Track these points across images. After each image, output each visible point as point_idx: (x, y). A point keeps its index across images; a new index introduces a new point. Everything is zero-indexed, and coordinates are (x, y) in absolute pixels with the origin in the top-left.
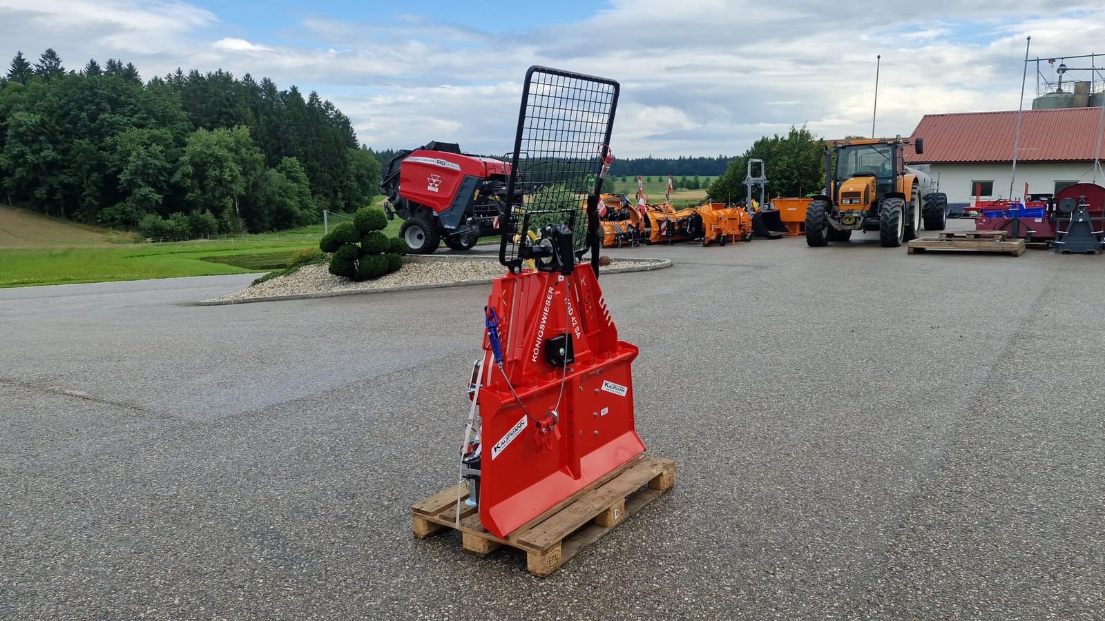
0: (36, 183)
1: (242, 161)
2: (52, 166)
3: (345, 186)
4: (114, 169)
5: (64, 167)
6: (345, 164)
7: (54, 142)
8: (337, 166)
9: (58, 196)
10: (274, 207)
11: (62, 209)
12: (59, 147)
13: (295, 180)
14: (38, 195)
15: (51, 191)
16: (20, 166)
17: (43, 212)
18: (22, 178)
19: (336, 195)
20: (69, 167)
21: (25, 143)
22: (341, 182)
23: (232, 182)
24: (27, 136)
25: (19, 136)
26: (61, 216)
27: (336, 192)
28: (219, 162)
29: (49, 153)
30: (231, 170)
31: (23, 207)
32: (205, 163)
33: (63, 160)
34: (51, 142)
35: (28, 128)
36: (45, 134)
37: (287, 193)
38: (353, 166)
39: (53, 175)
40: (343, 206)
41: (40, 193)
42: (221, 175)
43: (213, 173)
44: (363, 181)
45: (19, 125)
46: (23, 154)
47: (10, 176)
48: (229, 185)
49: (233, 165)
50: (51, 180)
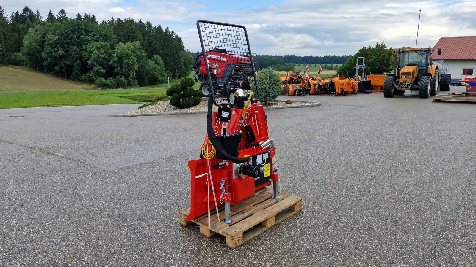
0: (56, 64)
1: (137, 56)
2: (62, 57)
3: (179, 67)
4: (86, 59)
5: (67, 57)
6: (179, 58)
7: (63, 47)
8: (176, 59)
9: (64, 69)
10: (150, 76)
11: (66, 75)
12: (65, 49)
13: (159, 64)
14: (56, 69)
15: (62, 67)
16: (50, 57)
17: (58, 76)
18: (50, 62)
19: (175, 71)
20: (68, 58)
21: (52, 48)
22: (177, 66)
23: (133, 65)
24: (53, 45)
25: (49, 44)
26: (65, 78)
27: (175, 70)
28: (128, 56)
29: (61, 52)
30: (133, 60)
31: (51, 74)
32: (123, 57)
33: (66, 55)
34: (62, 47)
35: (53, 41)
36: (60, 44)
37: (155, 70)
38: (182, 59)
39: (62, 61)
40: (178, 76)
41: (57, 68)
42: (129, 62)
43: (126, 61)
44: (187, 65)
45: (50, 40)
46: (51, 52)
47: (46, 61)
48: (132, 66)
49: (134, 58)
50: (61, 63)
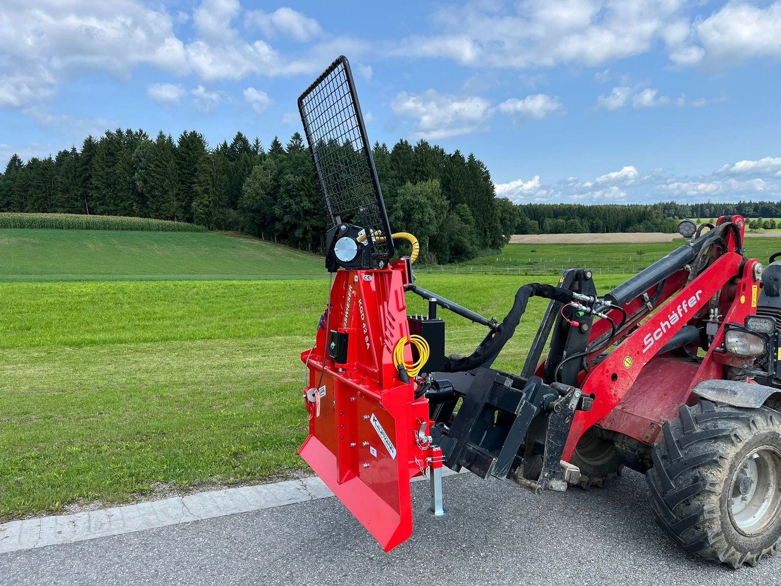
0: (295, 227)
1: (435, 207)
2: (307, 212)
3: (492, 228)
4: (348, 215)
5: (314, 214)
6: (493, 209)
7: (309, 196)
8: (488, 211)
9: (310, 236)
10: (453, 244)
11: (310, 245)
12: (312, 199)
13: (467, 222)
14: (297, 235)
15: (305, 232)
16: (287, 213)
17: (297, 247)
18: (288, 223)
19: (486, 234)
20: (317, 214)
21: (291, 197)
22: (489, 224)
23: (428, 224)
24: (293, 191)
25: (288, 192)
26: (308, 250)
27: (485, 232)
28: (422, 206)
29: (307, 204)
30: (429, 214)
31: (285, 244)
32: (412, 209)
33: (314, 209)
34: (307, 196)
35: (294, 186)
36: (304, 190)
37: (461, 233)
38: (499, 211)
39: (307, 220)
40: (490, 243)
41: (298, 233)
42: (423, 218)
43: (417, 216)
44: (505, 223)
45: (288, 184)
46: (290, 205)
47: (279, 221)
48: (427, 226)
49: (431, 211)
50: (305, 223)
